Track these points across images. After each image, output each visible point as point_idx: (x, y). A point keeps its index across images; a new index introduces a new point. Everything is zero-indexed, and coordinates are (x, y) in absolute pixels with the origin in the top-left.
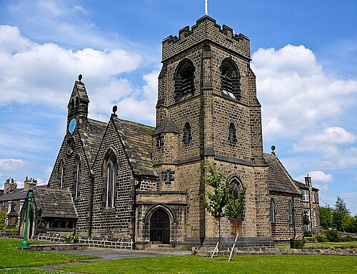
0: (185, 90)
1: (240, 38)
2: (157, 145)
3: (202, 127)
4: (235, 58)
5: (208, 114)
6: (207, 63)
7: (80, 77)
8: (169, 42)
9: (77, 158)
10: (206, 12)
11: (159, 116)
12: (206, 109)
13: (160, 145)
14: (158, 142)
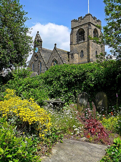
0: (80, 39)
1: (98, 21)
2: (71, 58)
3: (88, 52)
4: (97, 29)
5: (91, 48)
6: (90, 30)
7: (38, 32)
8: (74, 21)
9: (40, 61)
10: (89, 12)
11: (71, 48)
12: (90, 46)
13: (73, 57)
14: (72, 56)
